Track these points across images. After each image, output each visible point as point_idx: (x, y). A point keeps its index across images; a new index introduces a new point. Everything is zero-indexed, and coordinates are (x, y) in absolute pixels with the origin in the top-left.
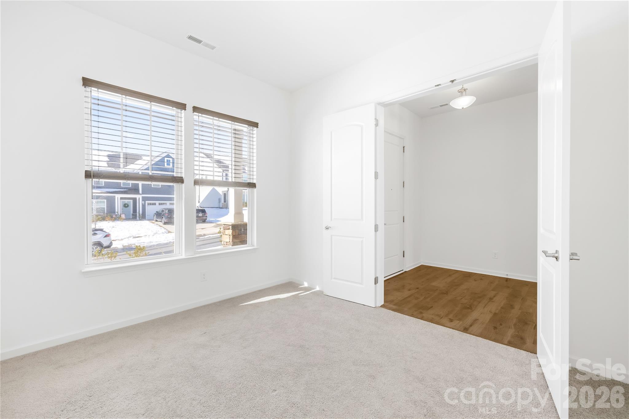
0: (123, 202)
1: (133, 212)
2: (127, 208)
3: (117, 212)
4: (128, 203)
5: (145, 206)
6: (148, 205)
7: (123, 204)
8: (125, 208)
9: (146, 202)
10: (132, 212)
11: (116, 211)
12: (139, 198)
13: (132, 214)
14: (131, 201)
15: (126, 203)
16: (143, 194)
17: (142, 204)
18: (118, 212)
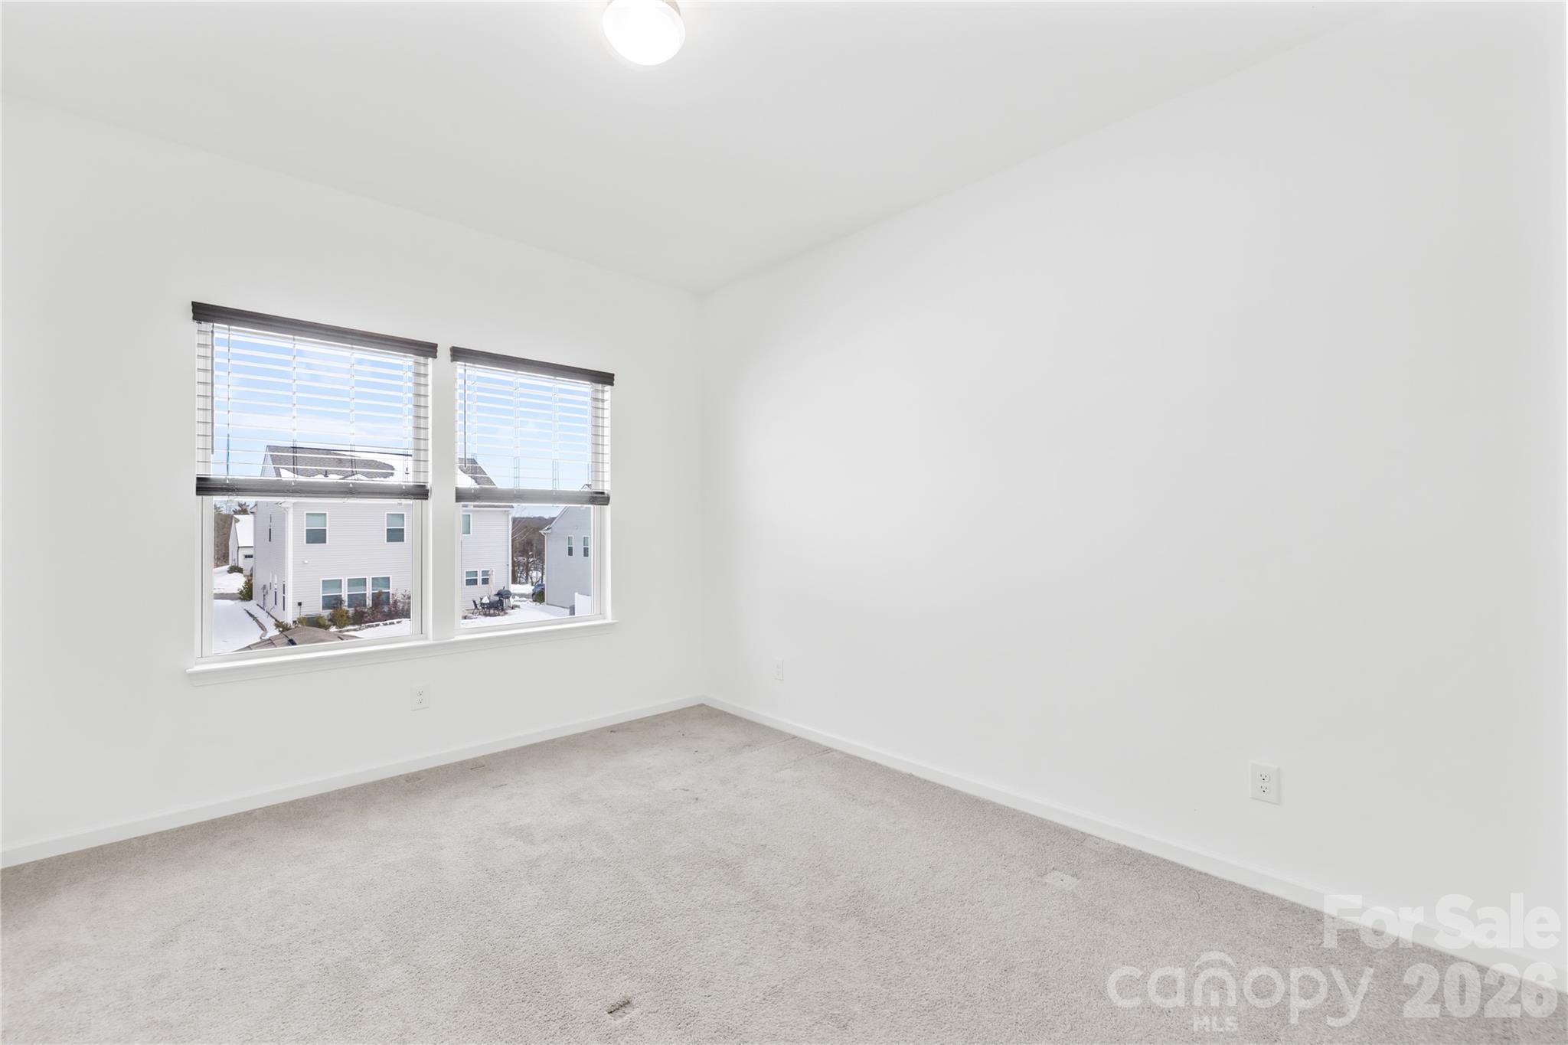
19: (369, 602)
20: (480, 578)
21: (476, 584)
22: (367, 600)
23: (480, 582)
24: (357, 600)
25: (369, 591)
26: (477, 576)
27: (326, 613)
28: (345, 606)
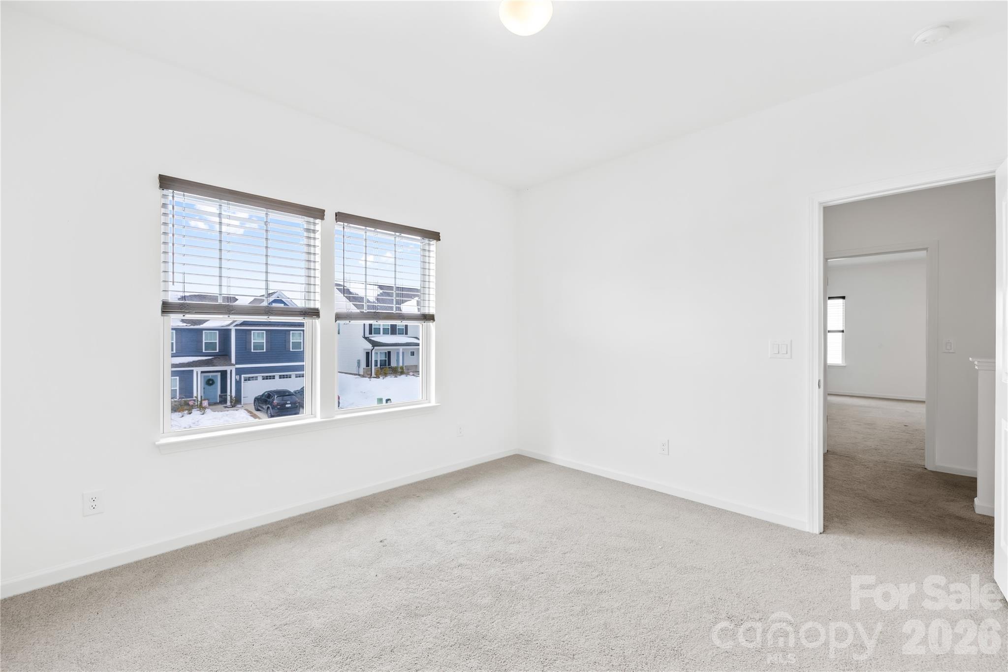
0: (204, 376)
1: (222, 392)
2: (212, 386)
3: (195, 397)
4: (212, 378)
5: (241, 382)
6: (245, 380)
7: (206, 380)
8: (207, 387)
9: (242, 376)
10: (219, 393)
11: (195, 394)
12: (231, 370)
13: (220, 396)
14: (219, 374)
15: (210, 377)
16: (237, 363)
17: (236, 379)
18: (197, 397)
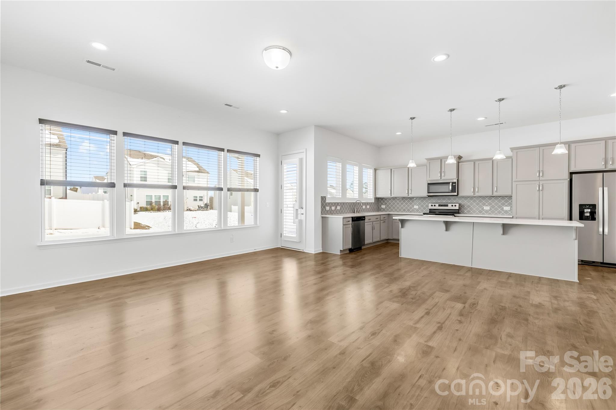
19: (162, 204)
20: (198, 199)
21: (197, 201)
22: (161, 203)
23: (198, 200)
24: (158, 203)
25: (162, 200)
26: (197, 198)
27: (149, 206)
28: (154, 204)
